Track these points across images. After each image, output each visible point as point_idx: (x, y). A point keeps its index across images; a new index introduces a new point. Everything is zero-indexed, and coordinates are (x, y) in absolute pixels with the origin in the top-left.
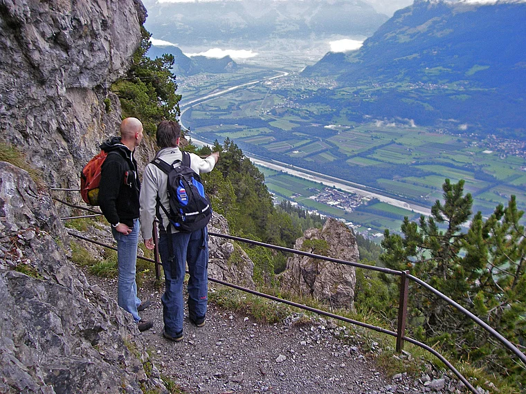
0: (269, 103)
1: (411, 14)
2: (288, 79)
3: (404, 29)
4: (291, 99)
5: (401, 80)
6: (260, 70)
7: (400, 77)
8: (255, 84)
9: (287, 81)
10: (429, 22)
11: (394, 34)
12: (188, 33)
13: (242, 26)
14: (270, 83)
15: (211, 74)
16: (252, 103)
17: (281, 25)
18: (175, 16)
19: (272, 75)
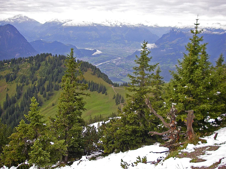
0: (118, 71)
1: (169, 36)
2: (122, 60)
3: (167, 42)
4: (126, 70)
5: (169, 63)
6: (109, 56)
7: (169, 61)
8: (109, 62)
9: (121, 61)
10: (177, 40)
11: (163, 44)
12: (75, 39)
13: (97, 37)
14: (115, 62)
15: (89, 57)
16: (111, 71)
17: (113, 37)
18: (69, 32)
19: (114, 59)
